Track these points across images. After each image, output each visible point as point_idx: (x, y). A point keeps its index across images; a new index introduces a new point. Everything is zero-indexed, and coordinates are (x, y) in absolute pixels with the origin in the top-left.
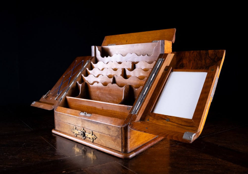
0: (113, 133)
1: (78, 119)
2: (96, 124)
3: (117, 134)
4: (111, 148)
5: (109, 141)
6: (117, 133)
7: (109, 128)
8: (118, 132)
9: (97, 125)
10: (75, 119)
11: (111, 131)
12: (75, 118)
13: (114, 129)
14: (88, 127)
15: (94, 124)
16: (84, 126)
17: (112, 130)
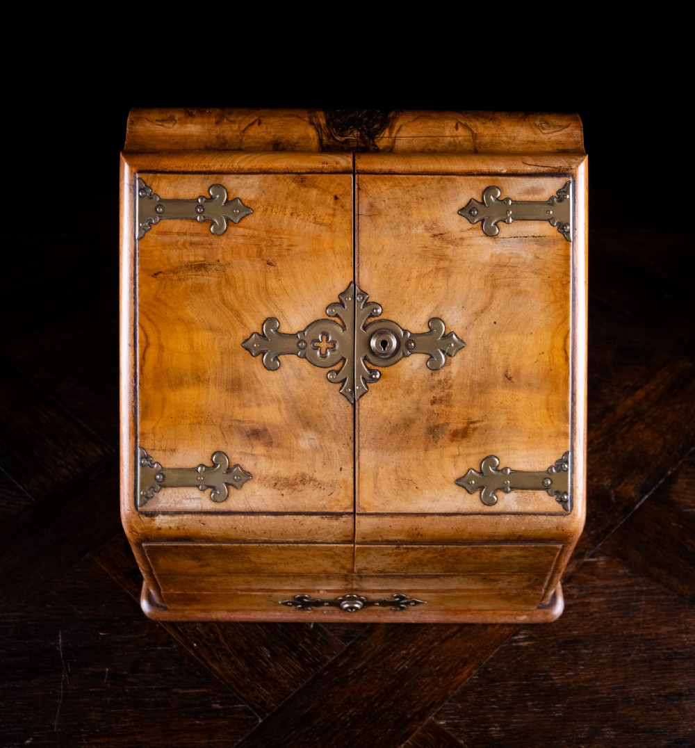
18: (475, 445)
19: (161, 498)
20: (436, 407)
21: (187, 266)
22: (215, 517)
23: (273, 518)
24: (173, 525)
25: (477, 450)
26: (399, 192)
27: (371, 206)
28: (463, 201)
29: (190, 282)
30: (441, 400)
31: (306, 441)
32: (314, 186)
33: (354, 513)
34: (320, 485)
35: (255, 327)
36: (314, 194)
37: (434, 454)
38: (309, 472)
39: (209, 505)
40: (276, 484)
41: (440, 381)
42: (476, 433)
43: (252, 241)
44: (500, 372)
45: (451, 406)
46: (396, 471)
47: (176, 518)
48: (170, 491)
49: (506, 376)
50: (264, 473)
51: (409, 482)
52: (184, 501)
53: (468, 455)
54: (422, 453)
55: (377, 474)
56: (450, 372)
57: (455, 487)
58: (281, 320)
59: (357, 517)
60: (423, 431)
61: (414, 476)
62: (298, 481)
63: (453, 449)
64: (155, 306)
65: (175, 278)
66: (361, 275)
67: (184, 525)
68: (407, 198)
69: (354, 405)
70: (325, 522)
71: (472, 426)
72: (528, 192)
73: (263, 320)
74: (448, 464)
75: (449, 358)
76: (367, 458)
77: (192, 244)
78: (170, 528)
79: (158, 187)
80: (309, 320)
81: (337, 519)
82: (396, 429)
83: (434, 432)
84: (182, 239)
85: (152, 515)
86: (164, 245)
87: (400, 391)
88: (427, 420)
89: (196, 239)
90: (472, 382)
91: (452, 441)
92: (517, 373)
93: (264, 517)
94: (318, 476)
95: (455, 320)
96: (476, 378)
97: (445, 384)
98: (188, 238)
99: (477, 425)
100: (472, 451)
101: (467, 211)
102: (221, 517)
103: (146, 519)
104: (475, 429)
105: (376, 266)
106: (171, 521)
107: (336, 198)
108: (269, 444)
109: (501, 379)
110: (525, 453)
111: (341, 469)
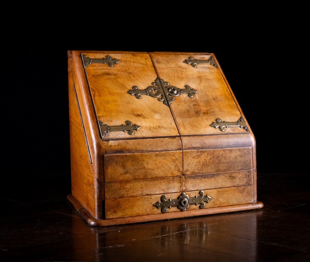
0: (240, 181)
1: (172, 179)
2: (211, 177)
3: (245, 181)
4: (236, 204)
5: (234, 196)
6: (246, 179)
7: (233, 177)
8: (247, 177)
9: (213, 179)
10: (164, 182)
11: (236, 179)
12: (165, 180)
13: (241, 175)
14: (193, 186)
15: (206, 179)
16: (184, 188)
17: (239, 177)
18: (212, 116)
19: (110, 135)
20: (195, 106)
21: (103, 74)
22: (131, 140)
23: (152, 139)
24: (116, 144)
25: (213, 117)
26: (164, 58)
27: (157, 61)
28: (184, 59)
29: (105, 78)
30: (196, 105)
31: (157, 116)
32: (138, 56)
33: (180, 136)
34: (165, 128)
35: (130, 88)
36: (138, 58)
37: (200, 118)
38: (161, 125)
39: (128, 136)
40: (150, 129)
41: (194, 100)
42: (211, 113)
43: (123, 68)
44: (211, 98)
45: (200, 106)
46: (189, 123)
47: (117, 141)
48: (113, 133)
49: (213, 99)
50: (145, 126)
51: (195, 126)
52: (119, 135)
53: (211, 118)
54: (196, 118)
55: (183, 124)
56: (196, 98)
57: (210, 127)
58: (138, 86)
59: (181, 137)
60: (194, 113)
61: (195, 124)
62: (158, 127)
63: (205, 117)
64: (95, 84)
65: (100, 77)
66: (160, 75)
67: (120, 144)
68: (167, 59)
69: (169, 107)
70: (171, 140)
71: (209, 111)
72: (201, 58)
73: (132, 87)
74: (206, 121)
75: (194, 95)
76: (179, 120)
77: (103, 69)
78: (115, 145)
79: (89, 56)
80: (147, 86)
81: (174, 139)
82: (185, 112)
83: (197, 113)
84: (100, 68)
85: (108, 140)
86: (95, 69)
87: (183, 103)
88: (194, 110)
89: (104, 68)
90: (204, 100)
91: (204, 115)
92: (216, 98)
93: (149, 139)
94: (164, 126)
95: (193, 86)
96: (205, 99)
97: (196, 100)
98: (102, 68)
99: (210, 111)
100: (211, 117)
101: (186, 62)
102: (133, 140)
103: (106, 142)
104: (210, 112)
105: (163, 73)
106: (115, 143)
107: (146, 59)
108: (144, 118)
109: (212, 99)
110: (228, 117)
111: (171, 124)
